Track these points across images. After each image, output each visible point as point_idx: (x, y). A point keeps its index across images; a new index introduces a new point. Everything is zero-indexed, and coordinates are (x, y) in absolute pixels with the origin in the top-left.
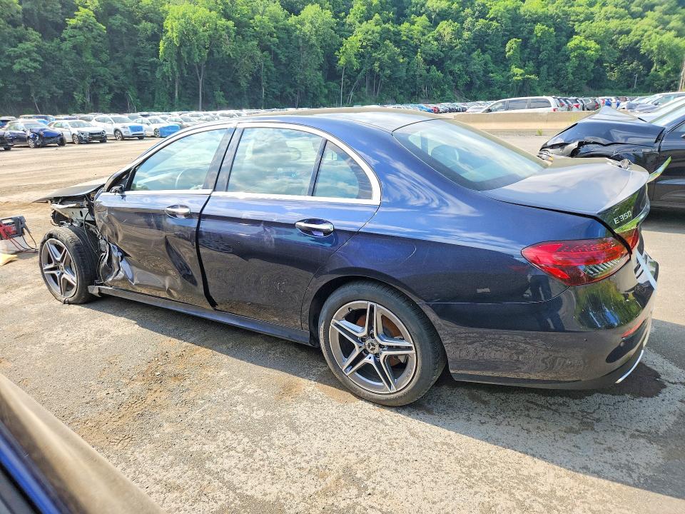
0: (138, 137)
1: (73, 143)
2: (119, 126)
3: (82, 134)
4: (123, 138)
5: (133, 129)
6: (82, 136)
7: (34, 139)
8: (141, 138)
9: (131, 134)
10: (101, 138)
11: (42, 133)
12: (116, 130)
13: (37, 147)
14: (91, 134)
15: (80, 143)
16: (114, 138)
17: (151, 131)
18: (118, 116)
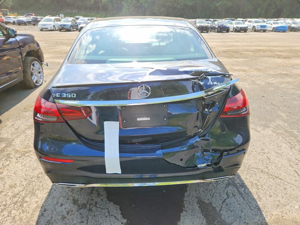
0: (263, 31)
1: (233, 32)
2: (255, 25)
3: (237, 28)
4: (255, 31)
5: (262, 26)
6: (237, 29)
7: (218, 29)
8: (264, 31)
9: (260, 29)
10: (245, 30)
11: (221, 26)
12: (254, 27)
13: (218, 32)
14: (241, 28)
15: (235, 32)
16: (252, 30)
17: (271, 28)
18: (256, 20)
